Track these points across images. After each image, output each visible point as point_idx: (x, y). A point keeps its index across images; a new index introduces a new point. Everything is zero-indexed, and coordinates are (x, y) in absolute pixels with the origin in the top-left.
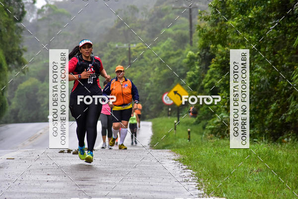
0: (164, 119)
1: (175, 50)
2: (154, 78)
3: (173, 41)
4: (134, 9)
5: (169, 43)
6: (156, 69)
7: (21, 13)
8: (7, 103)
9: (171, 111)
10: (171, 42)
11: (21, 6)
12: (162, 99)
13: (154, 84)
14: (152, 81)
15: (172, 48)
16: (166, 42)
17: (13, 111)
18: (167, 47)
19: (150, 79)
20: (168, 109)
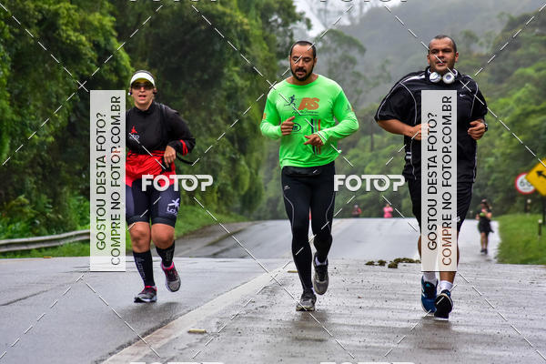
0: (519, 216)
1: (538, 103)
2: (501, 150)
3: (534, 89)
4: (470, 37)
5: (527, 93)
6: (504, 135)
7: (288, 44)
8: (263, 187)
9: (531, 204)
10: (530, 91)
11: (289, 34)
12: (514, 184)
13: (500, 159)
14: (498, 154)
15: (532, 101)
16: (523, 89)
17: (270, 201)
18: (523, 98)
19: (494, 151)
20: (526, 201)
